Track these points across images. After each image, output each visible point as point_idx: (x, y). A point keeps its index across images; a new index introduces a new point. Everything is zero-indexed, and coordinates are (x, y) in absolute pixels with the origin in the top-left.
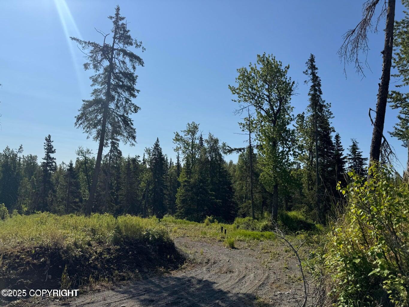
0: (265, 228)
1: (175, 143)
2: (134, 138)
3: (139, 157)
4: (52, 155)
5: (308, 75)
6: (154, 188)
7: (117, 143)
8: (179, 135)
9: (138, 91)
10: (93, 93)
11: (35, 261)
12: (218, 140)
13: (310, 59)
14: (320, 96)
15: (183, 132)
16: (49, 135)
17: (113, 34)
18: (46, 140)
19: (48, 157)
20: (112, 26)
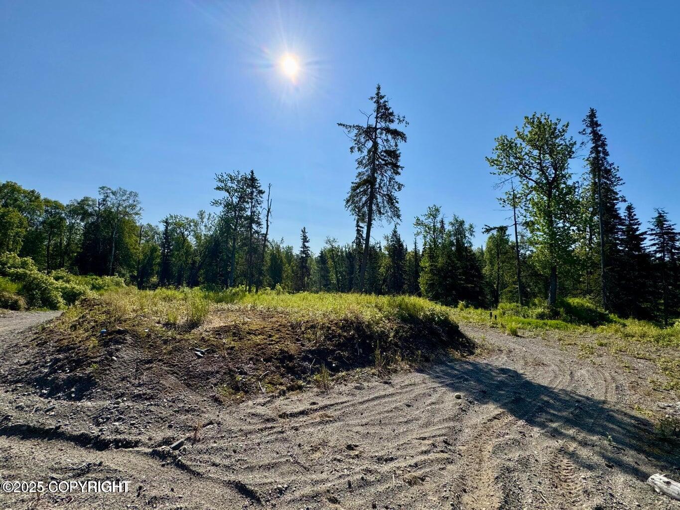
0: (541, 316)
1: (415, 228)
2: (399, 216)
4: (307, 244)
5: (586, 135)
6: (394, 273)
8: (419, 220)
9: (402, 168)
10: (357, 177)
11: (345, 334)
12: (463, 222)
13: (588, 114)
14: (605, 159)
15: (423, 216)
16: (304, 228)
17: (376, 113)
18: (302, 231)
19: (304, 246)
20: (375, 106)
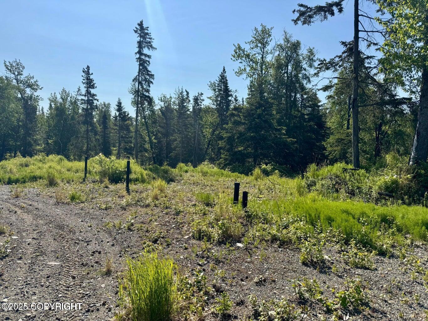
0: (391, 193)
1: (234, 60)
3: (202, 94)
4: (92, 91)
7: (147, 61)
8: (241, 48)
15: (248, 44)
16: (88, 66)
18: (84, 72)
19: (88, 94)
